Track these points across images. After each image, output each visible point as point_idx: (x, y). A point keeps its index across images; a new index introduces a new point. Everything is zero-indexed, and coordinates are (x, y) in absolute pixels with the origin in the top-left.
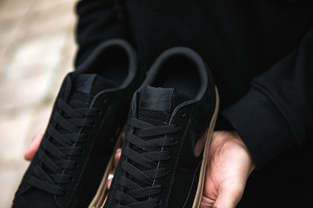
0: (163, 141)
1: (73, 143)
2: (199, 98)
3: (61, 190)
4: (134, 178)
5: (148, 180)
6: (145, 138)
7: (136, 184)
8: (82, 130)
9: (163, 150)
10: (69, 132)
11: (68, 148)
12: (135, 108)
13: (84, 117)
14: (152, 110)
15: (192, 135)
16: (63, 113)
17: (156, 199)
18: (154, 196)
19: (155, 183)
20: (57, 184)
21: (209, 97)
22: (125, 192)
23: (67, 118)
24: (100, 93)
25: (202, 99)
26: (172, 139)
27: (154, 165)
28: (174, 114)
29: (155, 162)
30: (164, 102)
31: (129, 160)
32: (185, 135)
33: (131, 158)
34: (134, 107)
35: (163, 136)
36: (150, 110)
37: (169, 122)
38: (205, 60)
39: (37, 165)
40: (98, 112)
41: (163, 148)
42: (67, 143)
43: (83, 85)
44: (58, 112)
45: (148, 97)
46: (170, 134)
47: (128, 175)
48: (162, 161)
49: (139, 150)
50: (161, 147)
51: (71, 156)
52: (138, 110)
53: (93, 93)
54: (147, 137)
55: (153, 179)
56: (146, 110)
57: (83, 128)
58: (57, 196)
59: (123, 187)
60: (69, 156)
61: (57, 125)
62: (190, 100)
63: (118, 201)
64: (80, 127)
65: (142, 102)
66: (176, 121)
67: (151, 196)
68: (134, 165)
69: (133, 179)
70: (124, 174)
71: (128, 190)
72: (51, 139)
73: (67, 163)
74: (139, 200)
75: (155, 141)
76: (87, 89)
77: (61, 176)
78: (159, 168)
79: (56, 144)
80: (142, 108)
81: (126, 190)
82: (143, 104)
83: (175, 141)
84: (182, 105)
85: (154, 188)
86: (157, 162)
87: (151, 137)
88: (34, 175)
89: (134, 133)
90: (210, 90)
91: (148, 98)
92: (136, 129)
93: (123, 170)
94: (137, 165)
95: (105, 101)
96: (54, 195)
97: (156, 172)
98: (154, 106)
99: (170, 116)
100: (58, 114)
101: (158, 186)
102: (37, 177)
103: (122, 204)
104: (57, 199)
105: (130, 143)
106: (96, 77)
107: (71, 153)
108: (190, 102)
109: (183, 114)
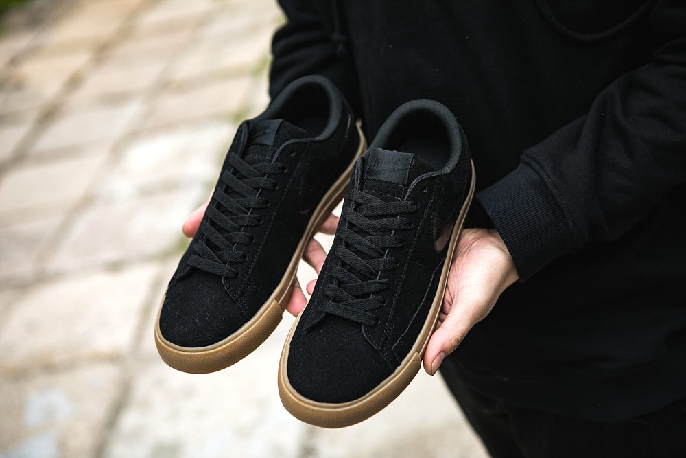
0: (395, 222)
1: (249, 209)
2: (448, 169)
3: (231, 271)
4: (352, 268)
5: (371, 272)
6: (370, 216)
7: (355, 277)
8: (261, 193)
9: (394, 235)
10: (243, 196)
11: (242, 215)
12: (359, 177)
13: (264, 175)
15: (433, 219)
16: (235, 172)
17: (380, 297)
18: (377, 293)
19: (380, 276)
20: (225, 263)
21: (461, 171)
22: (339, 286)
23: (242, 177)
24: (286, 143)
25: (452, 172)
26: (407, 221)
27: (380, 254)
28: (412, 187)
29: (382, 249)
30: (399, 170)
31: (347, 245)
32: (425, 217)
33: (350, 242)
34: (357, 175)
35: (395, 215)
36: (380, 180)
37: (404, 198)
38: (459, 121)
39: (200, 241)
40: (284, 168)
41: (393, 232)
42: (240, 210)
43: (264, 133)
44: (230, 171)
45: (377, 162)
46: (405, 213)
47: (344, 264)
48: (391, 248)
49: (361, 232)
50: (392, 230)
51: (245, 226)
52: (362, 180)
53: (277, 144)
54: (373, 216)
55: (378, 272)
56: (373, 180)
57: (262, 190)
58: (225, 278)
59: (337, 279)
60: (242, 227)
61: (228, 187)
62: (434, 171)
63: (328, 297)
64: (257, 189)
65: (369, 169)
66: (415, 197)
67: (374, 294)
68: (354, 252)
69: (351, 270)
70: (339, 263)
71: (343, 283)
72: (219, 206)
73: (241, 235)
74: (357, 297)
75: (384, 221)
76: (269, 140)
77: (232, 253)
78: (387, 257)
79: (226, 212)
80: (369, 178)
81: (340, 283)
82: (371, 172)
83: (410, 224)
84: (424, 176)
85: (379, 283)
86: (384, 249)
87: (378, 216)
88: (196, 253)
89: (355, 209)
90: (463, 161)
91: (378, 164)
92: (358, 205)
93: (338, 257)
94: (357, 252)
95: (294, 155)
96: (221, 277)
97: (383, 262)
98: (386, 175)
99: (406, 191)
100: (229, 173)
101: (383, 281)
102: (199, 256)
103: (334, 300)
104: (225, 283)
105: (350, 223)
106: (282, 122)
107: (246, 222)
108: (435, 174)
109: (424, 188)
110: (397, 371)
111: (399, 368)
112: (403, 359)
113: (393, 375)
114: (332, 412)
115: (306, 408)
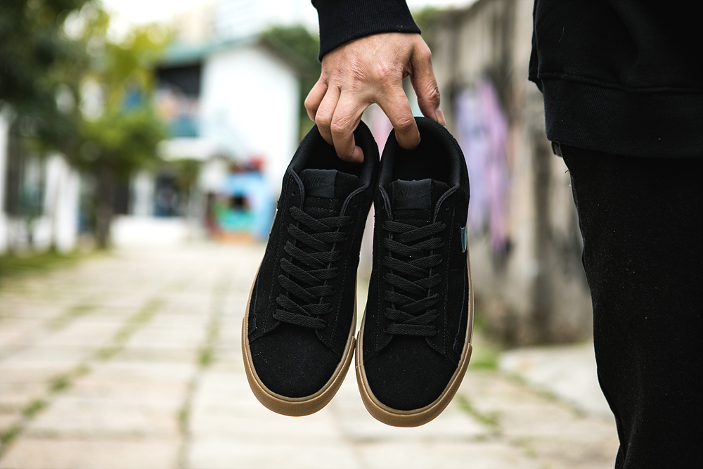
0: (431, 243)
1: (327, 263)
2: (457, 183)
3: (324, 323)
4: (405, 291)
5: (422, 290)
6: (409, 243)
7: (409, 298)
8: (336, 247)
10: (318, 250)
11: (322, 270)
14: (411, 209)
17: (435, 310)
18: (432, 307)
19: (431, 292)
23: (311, 232)
24: (349, 196)
26: (440, 239)
27: (426, 273)
28: (437, 210)
29: (426, 269)
30: (422, 197)
35: (429, 238)
36: (408, 209)
37: (432, 220)
40: (351, 220)
41: (432, 252)
42: (318, 264)
43: (321, 186)
44: (295, 225)
46: (437, 233)
47: (397, 289)
48: (434, 267)
49: (405, 258)
50: (429, 251)
51: (328, 279)
54: (412, 242)
55: (427, 289)
56: (402, 210)
57: (336, 244)
58: (319, 330)
59: (394, 303)
60: (324, 280)
62: (449, 188)
63: (392, 321)
65: (396, 201)
66: (442, 217)
67: (429, 309)
68: (402, 277)
69: (404, 293)
70: (392, 289)
71: (401, 306)
72: (295, 261)
73: (324, 289)
75: (422, 245)
77: (319, 306)
78: (432, 275)
80: (397, 208)
81: (398, 306)
82: (398, 204)
83: (443, 241)
84: (444, 197)
85: (431, 299)
87: (415, 241)
89: (394, 239)
92: (395, 235)
93: (391, 284)
94: (406, 276)
95: (356, 206)
96: (314, 329)
97: (430, 280)
98: (412, 203)
99: (433, 213)
100: (296, 228)
101: (435, 296)
104: (319, 334)
106: (337, 173)
107: (326, 276)
108: (452, 191)
109: (446, 207)
110: (459, 365)
111: (460, 362)
112: (461, 353)
113: (457, 369)
114: (420, 415)
115: (398, 417)
